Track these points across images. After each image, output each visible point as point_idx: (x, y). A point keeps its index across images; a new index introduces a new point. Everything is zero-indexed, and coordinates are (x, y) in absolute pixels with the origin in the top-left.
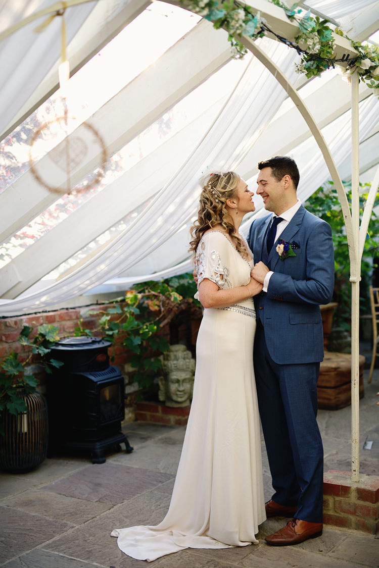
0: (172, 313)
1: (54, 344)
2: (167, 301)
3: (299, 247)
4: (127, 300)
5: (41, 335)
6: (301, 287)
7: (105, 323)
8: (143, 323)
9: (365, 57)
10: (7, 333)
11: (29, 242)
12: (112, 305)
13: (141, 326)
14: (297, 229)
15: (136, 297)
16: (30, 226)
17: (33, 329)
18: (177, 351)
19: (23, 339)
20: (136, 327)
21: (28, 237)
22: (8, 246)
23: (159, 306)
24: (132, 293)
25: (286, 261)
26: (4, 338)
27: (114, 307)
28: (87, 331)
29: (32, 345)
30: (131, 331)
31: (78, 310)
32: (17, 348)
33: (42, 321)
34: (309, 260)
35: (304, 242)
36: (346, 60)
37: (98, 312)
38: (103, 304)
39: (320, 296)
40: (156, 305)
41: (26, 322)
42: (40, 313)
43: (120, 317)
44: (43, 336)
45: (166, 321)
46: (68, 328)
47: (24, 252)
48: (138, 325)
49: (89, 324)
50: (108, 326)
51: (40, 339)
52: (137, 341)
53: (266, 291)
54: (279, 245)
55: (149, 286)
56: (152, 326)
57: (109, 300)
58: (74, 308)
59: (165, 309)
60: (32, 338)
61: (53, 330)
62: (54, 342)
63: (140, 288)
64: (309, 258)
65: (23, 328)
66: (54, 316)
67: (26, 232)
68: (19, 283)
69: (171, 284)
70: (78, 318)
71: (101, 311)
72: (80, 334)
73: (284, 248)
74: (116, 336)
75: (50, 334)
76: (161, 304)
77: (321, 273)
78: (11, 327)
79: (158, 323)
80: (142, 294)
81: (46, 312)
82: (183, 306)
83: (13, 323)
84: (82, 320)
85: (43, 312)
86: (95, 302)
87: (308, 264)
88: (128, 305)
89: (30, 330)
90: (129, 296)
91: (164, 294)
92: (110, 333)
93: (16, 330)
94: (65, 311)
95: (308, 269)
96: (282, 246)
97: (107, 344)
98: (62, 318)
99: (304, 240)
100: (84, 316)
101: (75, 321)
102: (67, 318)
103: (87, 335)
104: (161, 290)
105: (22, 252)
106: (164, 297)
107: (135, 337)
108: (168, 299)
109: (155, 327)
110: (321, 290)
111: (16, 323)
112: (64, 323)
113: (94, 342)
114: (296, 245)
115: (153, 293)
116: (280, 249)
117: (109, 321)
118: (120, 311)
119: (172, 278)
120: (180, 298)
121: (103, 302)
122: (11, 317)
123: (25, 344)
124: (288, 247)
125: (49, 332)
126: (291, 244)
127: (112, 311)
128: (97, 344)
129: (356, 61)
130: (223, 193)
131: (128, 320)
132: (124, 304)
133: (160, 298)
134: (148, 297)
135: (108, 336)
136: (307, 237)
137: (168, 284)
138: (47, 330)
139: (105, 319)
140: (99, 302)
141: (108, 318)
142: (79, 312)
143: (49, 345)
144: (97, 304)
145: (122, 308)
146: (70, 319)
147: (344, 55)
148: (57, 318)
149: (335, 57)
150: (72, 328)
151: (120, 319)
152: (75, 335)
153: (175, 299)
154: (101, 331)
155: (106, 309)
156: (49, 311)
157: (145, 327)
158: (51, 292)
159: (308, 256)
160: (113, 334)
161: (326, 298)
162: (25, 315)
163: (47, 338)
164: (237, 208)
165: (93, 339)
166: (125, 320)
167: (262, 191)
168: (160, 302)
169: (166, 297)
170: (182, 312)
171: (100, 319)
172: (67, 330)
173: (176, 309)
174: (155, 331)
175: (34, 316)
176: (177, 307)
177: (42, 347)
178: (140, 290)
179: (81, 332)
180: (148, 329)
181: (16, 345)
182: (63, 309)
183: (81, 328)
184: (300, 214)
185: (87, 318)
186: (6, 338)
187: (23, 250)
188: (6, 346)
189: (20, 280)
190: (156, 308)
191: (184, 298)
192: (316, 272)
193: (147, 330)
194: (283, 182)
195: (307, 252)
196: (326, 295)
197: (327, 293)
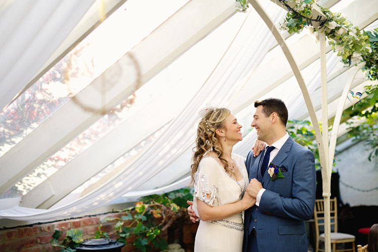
0: (171, 220)
1: (78, 245)
2: (168, 210)
3: (287, 171)
4: (136, 209)
5: (69, 237)
6: (287, 205)
7: (119, 228)
8: (149, 228)
9: (331, 20)
10: (41, 236)
11: (61, 163)
12: (124, 213)
13: (148, 230)
14: (286, 155)
15: (143, 208)
16: (63, 151)
17: (62, 233)
18: (174, 249)
19: (54, 241)
20: (143, 231)
21: (62, 160)
22: (45, 166)
23: (161, 214)
24: (140, 203)
25: (276, 181)
26: (39, 241)
27: (126, 215)
28: (105, 234)
29: (61, 246)
30: (140, 234)
31: (98, 217)
32: (49, 248)
33: (69, 226)
34: (295, 181)
35: (291, 167)
36: (319, 21)
37: (114, 219)
38: (117, 212)
39: (303, 213)
40: (159, 213)
41: (57, 227)
42: (68, 219)
43: (131, 223)
44: (70, 238)
45: (167, 226)
46: (90, 231)
47: (57, 172)
48: (145, 230)
49: (107, 228)
50: (122, 230)
51: (68, 241)
52: (145, 242)
53: (258, 205)
54: (270, 168)
55: (154, 198)
56: (156, 230)
57: (122, 210)
58: (95, 216)
59: (166, 217)
60: (61, 240)
61: (78, 234)
62: (79, 243)
63: (146, 200)
64: (295, 180)
65: (54, 232)
66: (80, 222)
67: (59, 156)
68: (53, 196)
69: (170, 197)
70: (98, 223)
71: (116, 218)
72: (100, 236)
73: (275, 170)
74: (127, 237)
75: (76, 237)
76: (163, 212)
77: (304, 193)
78: (45, 231)
79: (160, 228)
80: (148, 205)
81: (73, 218)
82: (180, 214)
83: (47, 228)
84: (101, 225)
85: (71, 219)
86: (112, 211)
87: (294, 184)
88: (136, 213)
89: (60, 234)
90: (138, 206)
91: (165, 205)
92: (123, 235)
93: (49, 233)
94: (88, 218)
95: (294, 188)
96: (273, 169)
97: (121, 245)
98: (85, 223)
99: (292, 165)
100: (103, 222)
101: (96, 226)
102: (90, 223)
103: (104, 237)
104: (163, 202)
105: (55, 172)
106: (165, 207)
107: (143, 239)
108: (168, 208)
109: (159, 231)
110: (304, 209)
111: (49, 228)
112: (87, 227)
113: (110, 243)
114: (284, 169)
115: (157, 204)
116: (271, 171)
117: (123, 226)
118: (131, 218)
119: (171, 192)
120: (177, 208)
121: (118, 211)
122: (45, 223)
123: (55, 245)
124: (277, 170)
125: (75, 235)
126: (281, 169)
127: (126, 218)
128: (113, 245)
129: (325, 23)
130: (213, 124)
131: (138, 225)
132: (133, 212)
133: (162, 208)
134: (152, 207)
135: (122, 237)
136: (294, 163)
137: (167, 197)
138: (74, 234)
139: (120, 224)
140: (114, 211)
141: (122, 224)
142: (99, 219)
143: (75, 246)
144: (113, 212)
145: (133, 215)
146: (92, 224)
147: (318, 16)
148: (82, 224)
149: (312, 17)
150: (93, 231)
151: (131, 225)
152: (95, 237)
153: (174, 208)
154: (116, 234)
155: (120, 216)
156: (75, 218)
157: (151, 231)
158: (78, 204)
159: (294, 179)
160: (126, 236)
161: (308, 215)
162: (57, 221)
163: (74, 240)
164: (226, 137)
165: (110, 241)
166: (135, 225)
167: (254, 124)
168: (162, 211)
169: (167, 207)
170: (178, 219)
171: (115, 224)
172: (89, 233)
173: (175, 216)
174: (158, 234)
175: (64, 222)
176: (175, 215)
177: (69, 247)
178: (146, 201)
179: (101, 235)
180: (153, 232)
181: (48, 246)
182: (86, 216)
183: (101, 232)
184: (289, 143)
185: (105, 223)
186: (41, 240)
187: (57, 170)
188: (40, 246)
189: (54, 194)
190: (159, 216)
191: (180, 207)
192: (301, 192)
193: (152, 234)
194: (271, 118)
195: (294, 175)
196: (308, 212)
197: (309, 211)
